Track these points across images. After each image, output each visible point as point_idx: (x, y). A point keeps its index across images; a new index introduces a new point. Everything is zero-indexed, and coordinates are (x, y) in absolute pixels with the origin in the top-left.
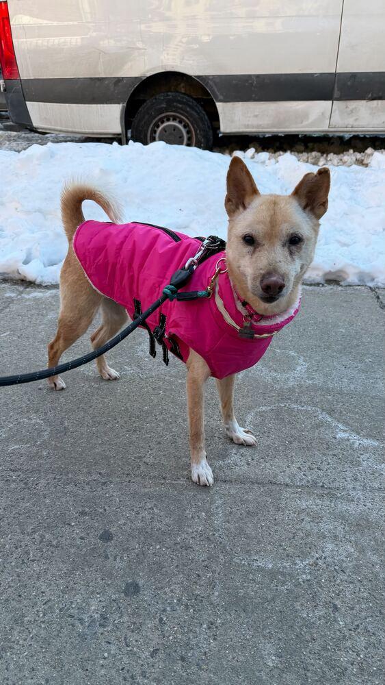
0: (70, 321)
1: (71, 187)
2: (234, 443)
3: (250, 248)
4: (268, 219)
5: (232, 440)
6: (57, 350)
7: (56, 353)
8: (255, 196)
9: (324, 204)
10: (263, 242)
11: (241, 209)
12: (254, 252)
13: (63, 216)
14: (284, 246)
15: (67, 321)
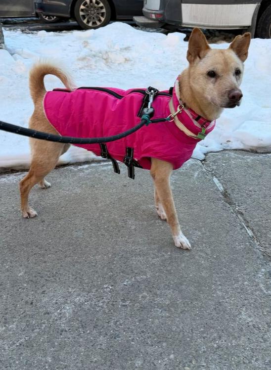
0: (41, 161)
1: (38, 65)
2: (161, 219)
3: (213, 79)
4: (222, 62)
5: (160, 217)
6: (28, 185)
7: (27, 188)
8: (208, 50)
9: (246, 54)
10: (222, 75)
11: (198, 58)
12: (216, 81)
13: (31, 85)
14: (234, 75)
15: (39, 162)
